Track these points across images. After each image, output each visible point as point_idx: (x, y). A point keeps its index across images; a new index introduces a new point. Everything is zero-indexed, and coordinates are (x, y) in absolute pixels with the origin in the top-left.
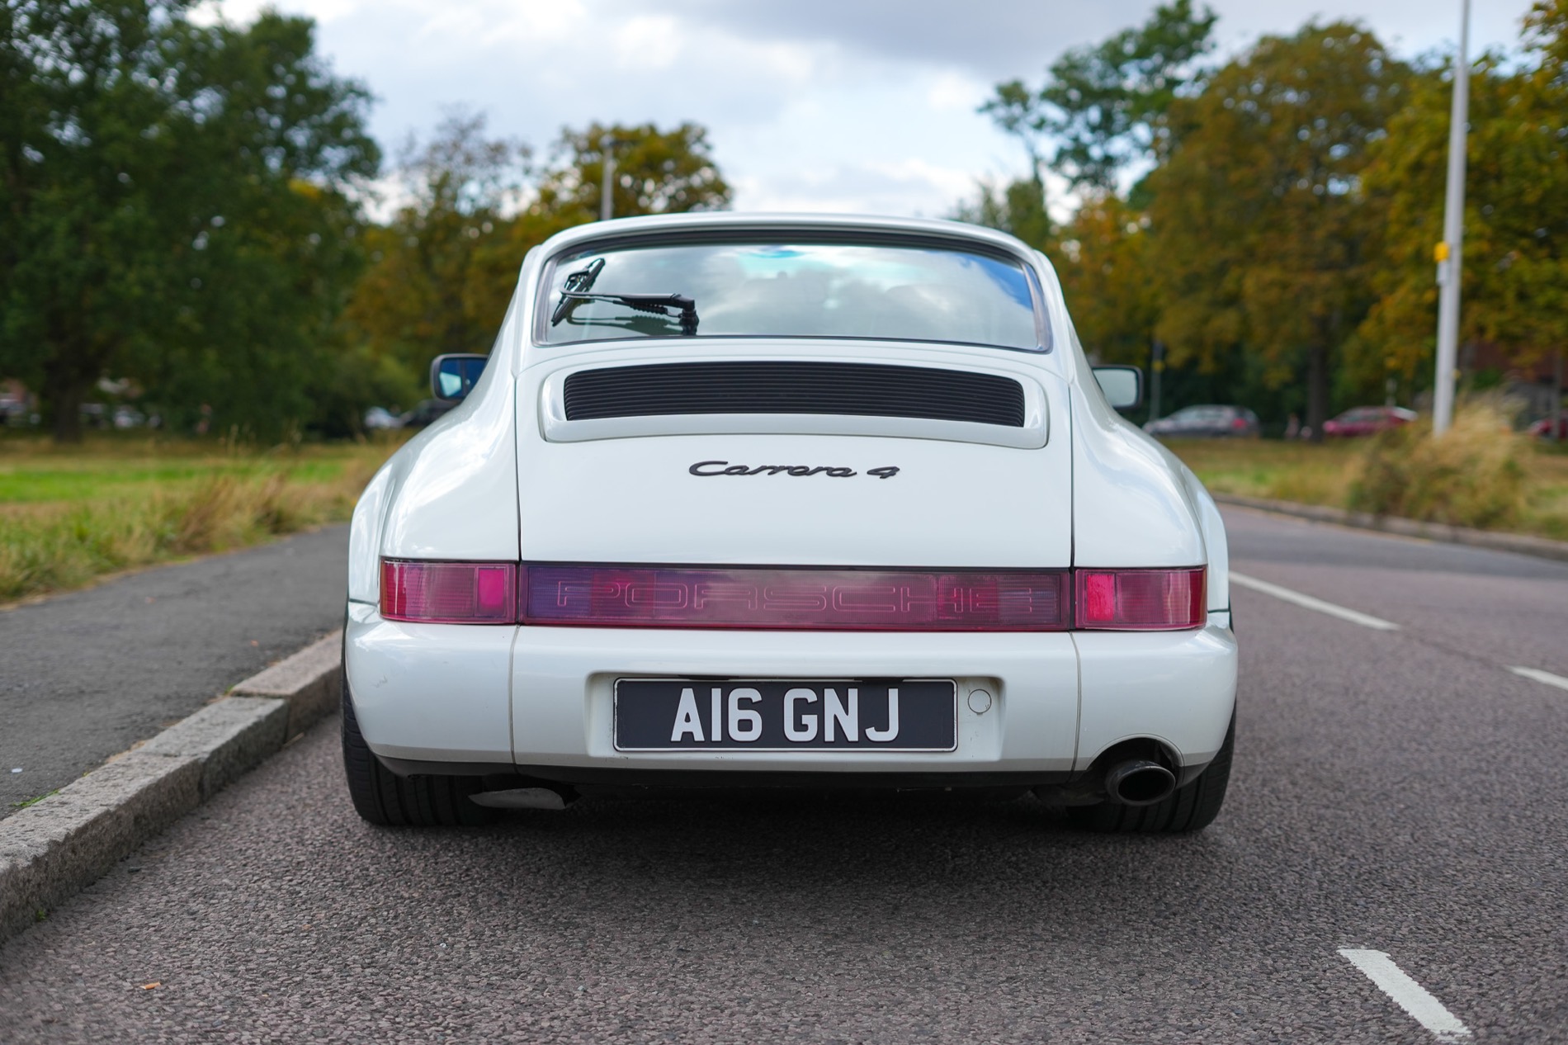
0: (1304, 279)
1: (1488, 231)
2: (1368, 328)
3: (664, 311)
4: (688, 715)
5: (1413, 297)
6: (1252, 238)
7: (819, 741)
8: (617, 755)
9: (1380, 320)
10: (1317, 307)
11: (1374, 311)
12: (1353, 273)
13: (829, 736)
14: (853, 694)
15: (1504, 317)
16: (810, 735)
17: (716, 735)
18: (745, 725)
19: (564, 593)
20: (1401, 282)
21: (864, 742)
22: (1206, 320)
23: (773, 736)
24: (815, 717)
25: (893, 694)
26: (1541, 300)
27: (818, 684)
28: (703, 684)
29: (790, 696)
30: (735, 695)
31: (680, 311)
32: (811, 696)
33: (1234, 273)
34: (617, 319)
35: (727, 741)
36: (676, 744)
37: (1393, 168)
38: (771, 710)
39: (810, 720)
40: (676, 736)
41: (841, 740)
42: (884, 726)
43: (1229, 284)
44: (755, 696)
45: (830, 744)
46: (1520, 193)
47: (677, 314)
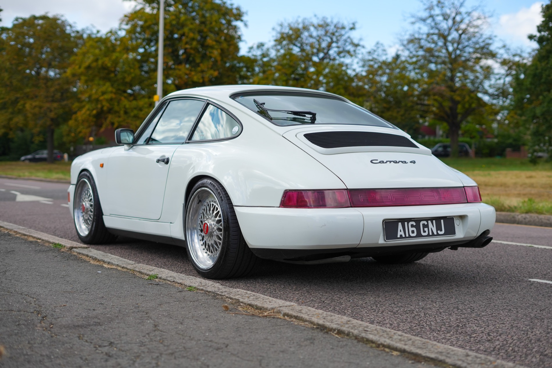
0: (47, 105)
1: (114, 90)
2: (71, 123)
3: (305, 116)
4: (400, 230)
5: (88, 112)
6: (27, 90)
7: (428, 235)
8: (385, 242)
9: (76, 120)
10: (52, 115)
11: (74, 116)
12: (64, 103)
13: (431, 234)
14: (434, 221)
15: (120, 119)
16: (426, 234)
17: (407, 235)
18: (413, 232)
19: (361, 198)
20: (83, 107)
21: (438, 235)
22: (11, 119)
23: (419, 235)
24: (427, 228)
25: (442, 221)
26: (132, 114)
27: (427, 219)
28: (403, 221)
29: (422, 223)
30: (410, 223)
31: (311, 116)
32: (425, 223)
33: (22, 102)
34: (287, 118)
35: (410, 237)
36: (399, 238)
37: (80, 67)
38: (417, 227)
39: (426, 229)
40: (399, 236)
41: (433, 235)
42: (441, 230)
43: (19, 106)
44: (414, 224)
45: (431, 236)
46: (124, 78)
47: (310, 117)
